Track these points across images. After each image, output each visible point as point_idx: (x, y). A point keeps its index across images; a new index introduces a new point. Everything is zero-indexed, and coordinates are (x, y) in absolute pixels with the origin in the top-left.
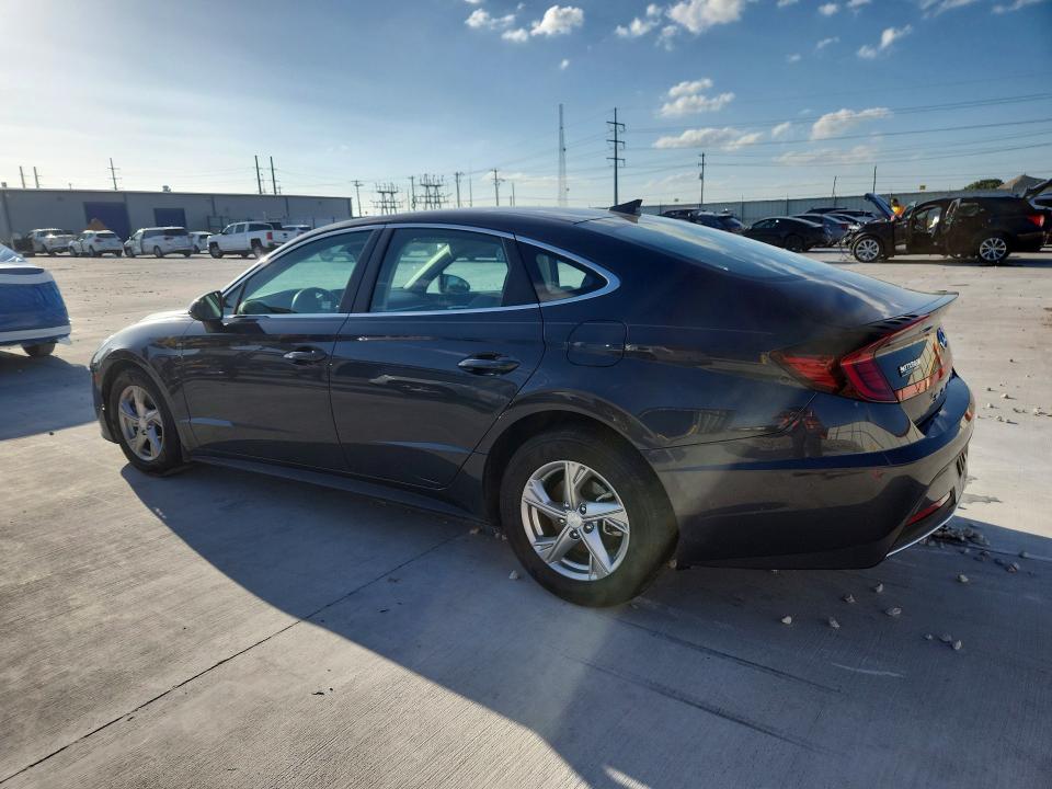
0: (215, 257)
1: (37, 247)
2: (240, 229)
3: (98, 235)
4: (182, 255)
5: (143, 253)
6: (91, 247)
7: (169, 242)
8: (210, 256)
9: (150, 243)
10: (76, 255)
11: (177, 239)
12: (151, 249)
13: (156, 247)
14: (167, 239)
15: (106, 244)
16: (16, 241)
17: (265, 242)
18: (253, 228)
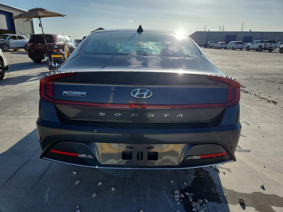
0: (247, 50)
1: (208, 46)
2: (257, 42)
3: (221, 43)
4: (240, 50)
5: (229, 48)
6: (219, 46)
7: (237, 46)
8: (246, 50)
9: (232, 46)
10: (215, 48)
11: (239, 45)
12: (232, 47)
13: (233, 47)
14: (236, 45)
15: (222, 46)
16: (204, 44)
17: (263, 47)
18: (261, 42)
